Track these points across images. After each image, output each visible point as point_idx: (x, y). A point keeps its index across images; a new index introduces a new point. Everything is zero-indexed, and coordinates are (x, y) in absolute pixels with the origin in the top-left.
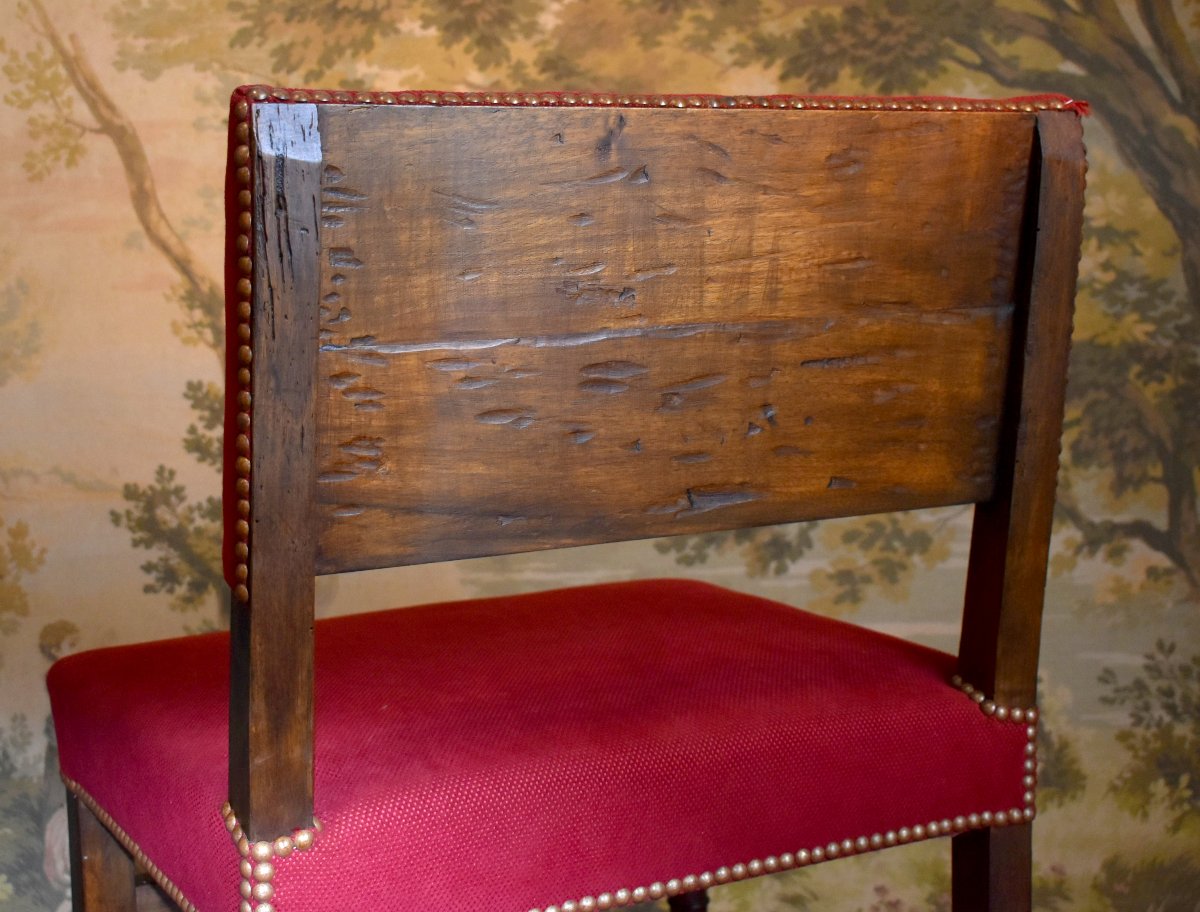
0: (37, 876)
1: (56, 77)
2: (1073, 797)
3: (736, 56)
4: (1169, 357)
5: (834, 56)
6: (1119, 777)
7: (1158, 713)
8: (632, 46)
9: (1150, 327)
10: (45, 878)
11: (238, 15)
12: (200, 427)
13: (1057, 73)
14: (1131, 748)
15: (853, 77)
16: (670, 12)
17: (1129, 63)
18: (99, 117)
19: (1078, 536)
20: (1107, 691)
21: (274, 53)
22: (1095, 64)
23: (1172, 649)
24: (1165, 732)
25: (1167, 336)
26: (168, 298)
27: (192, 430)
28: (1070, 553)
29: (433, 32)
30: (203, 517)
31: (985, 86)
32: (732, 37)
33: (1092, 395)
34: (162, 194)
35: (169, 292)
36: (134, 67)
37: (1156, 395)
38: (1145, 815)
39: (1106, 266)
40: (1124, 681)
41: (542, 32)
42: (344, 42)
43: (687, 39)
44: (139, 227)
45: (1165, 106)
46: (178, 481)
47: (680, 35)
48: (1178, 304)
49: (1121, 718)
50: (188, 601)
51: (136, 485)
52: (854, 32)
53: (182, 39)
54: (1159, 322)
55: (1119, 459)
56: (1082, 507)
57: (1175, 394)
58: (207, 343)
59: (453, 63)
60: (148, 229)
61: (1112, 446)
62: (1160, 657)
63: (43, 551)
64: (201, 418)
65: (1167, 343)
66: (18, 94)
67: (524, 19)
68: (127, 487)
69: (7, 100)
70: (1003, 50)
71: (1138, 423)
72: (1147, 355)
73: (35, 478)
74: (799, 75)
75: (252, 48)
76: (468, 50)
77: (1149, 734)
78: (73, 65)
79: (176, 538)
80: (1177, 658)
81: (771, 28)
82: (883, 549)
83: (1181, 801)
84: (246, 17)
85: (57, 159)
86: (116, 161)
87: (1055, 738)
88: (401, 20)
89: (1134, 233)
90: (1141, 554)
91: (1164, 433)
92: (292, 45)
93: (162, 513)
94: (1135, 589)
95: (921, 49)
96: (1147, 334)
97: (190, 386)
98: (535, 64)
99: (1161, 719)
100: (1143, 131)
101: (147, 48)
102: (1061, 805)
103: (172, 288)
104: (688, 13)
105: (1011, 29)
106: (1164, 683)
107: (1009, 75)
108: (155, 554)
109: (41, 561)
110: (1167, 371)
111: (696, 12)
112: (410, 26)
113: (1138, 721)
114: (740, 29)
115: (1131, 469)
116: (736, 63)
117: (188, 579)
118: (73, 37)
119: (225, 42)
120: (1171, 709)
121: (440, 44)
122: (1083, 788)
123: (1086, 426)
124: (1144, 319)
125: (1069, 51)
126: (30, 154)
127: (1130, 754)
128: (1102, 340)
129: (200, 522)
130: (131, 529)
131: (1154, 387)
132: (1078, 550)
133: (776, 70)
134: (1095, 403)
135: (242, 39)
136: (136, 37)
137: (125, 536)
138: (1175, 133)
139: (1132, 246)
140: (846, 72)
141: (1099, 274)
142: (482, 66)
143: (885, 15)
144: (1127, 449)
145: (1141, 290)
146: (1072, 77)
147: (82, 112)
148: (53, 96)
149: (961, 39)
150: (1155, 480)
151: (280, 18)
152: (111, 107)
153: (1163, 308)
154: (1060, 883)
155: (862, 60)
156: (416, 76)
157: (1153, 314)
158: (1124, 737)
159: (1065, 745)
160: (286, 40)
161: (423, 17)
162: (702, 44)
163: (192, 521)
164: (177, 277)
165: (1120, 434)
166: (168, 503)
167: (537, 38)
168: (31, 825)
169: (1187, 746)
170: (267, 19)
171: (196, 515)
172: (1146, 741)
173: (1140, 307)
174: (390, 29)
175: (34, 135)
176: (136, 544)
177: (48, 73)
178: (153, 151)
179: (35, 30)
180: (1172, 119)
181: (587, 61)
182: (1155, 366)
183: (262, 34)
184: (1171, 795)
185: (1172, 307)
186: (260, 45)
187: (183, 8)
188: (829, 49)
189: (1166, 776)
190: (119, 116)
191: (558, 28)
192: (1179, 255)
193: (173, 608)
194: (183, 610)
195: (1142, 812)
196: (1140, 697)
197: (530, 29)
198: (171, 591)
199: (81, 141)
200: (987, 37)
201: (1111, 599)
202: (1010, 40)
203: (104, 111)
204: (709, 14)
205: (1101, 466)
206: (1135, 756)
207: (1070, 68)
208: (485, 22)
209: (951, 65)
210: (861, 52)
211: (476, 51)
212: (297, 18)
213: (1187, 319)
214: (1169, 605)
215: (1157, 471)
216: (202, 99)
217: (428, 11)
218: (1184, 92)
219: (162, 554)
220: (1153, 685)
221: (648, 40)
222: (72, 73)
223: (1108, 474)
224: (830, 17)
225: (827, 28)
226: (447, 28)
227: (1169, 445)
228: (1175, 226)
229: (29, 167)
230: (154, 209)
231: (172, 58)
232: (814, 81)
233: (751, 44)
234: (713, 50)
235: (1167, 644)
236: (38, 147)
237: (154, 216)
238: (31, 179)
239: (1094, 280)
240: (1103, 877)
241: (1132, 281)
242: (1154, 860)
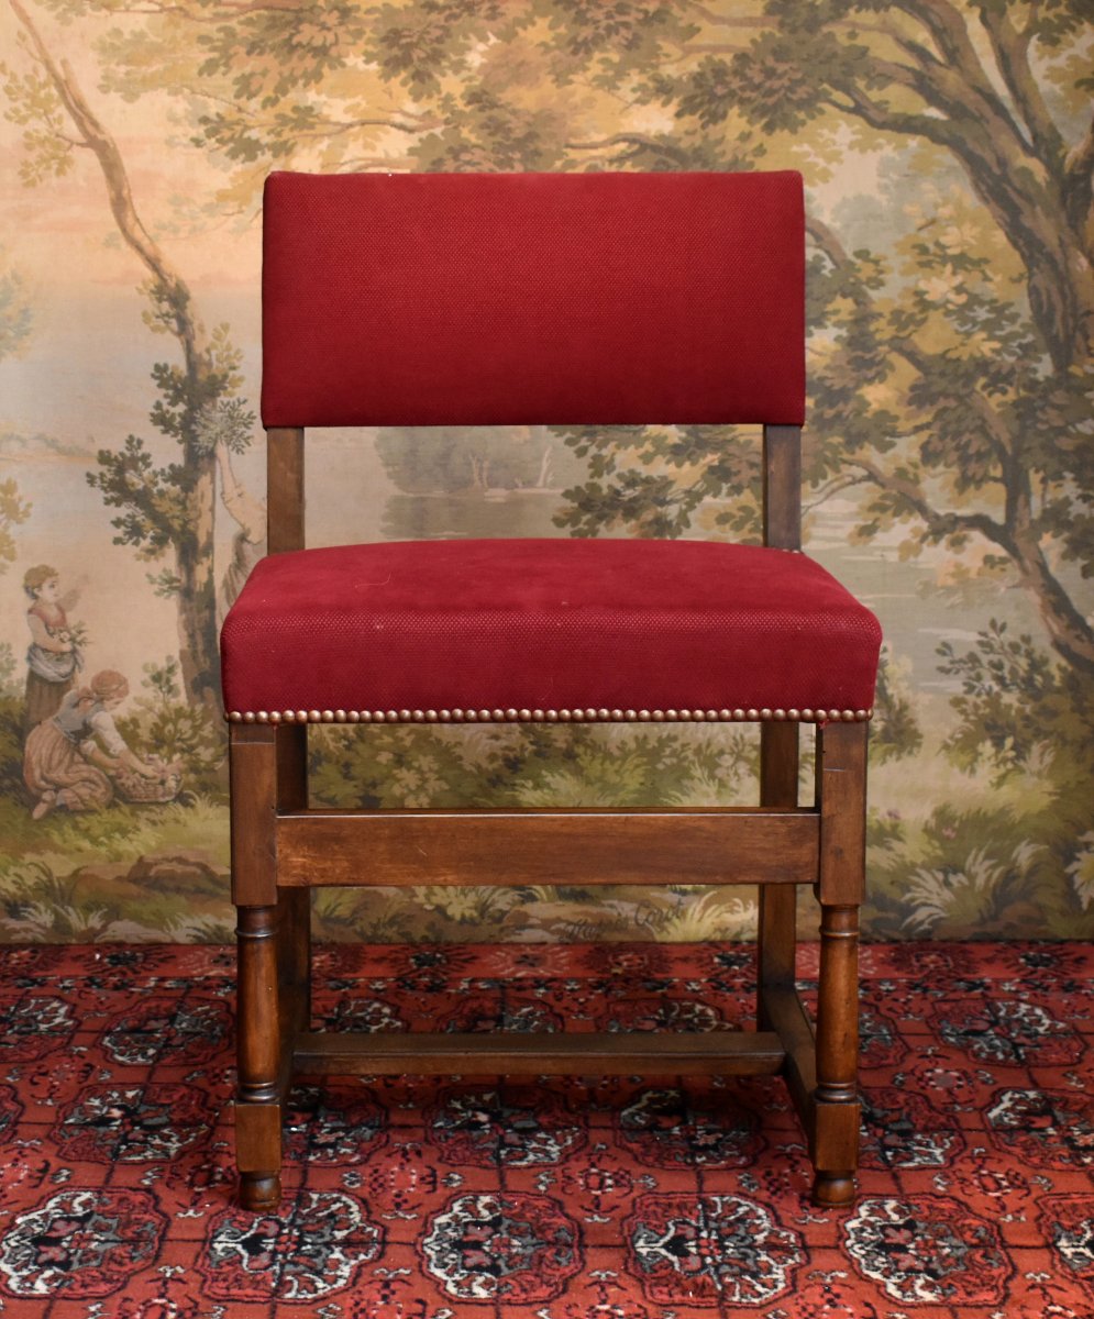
0: (18, 781)
1: (49, 96)
2: (910, 753)
3: (639, 94)
4: (1012, 371)
5: (723, 97)
6: (951, 738)
7: (989, 682)
8: (547, 84)
9: (996, 345)
10: (24, 784)
11: (206, 47)
12: (165, 402)
13: (922, 116)
14: (963, 712)
15: (740, 116)
16: (581, 55)
17: (988, 111)
18: (85, 133)
19: (925, 526)
20: (945, 662)
21: (236, 81)
22: (956, 110)
23: (1003, 628)
24: (993, 701)
25: (1012, 354)
26: (140, 291)
27: (158, 406)
28: (915, 541)
29: (374, 66)
30: (165, 481)
31: (857, 127)
32: (636, 78)
33: (942, 403)
34: (137, 201)
35: (141, 287)
36: (117, 90)
37: (998, 405)
38: (973, 771)
39: (959, 290)
40: (960, 654)
41: (469, 69)
42: (298, 73)
43: (596, 78)
44: (117, 229)
45: (1018, 149)
46: (145, 449)
47: (590, 75)
48: (1023, 326)
49: (956, 686)
50: (151, 552)
51: (108, 452)
52: (744, 77)
53: (157, 67)
54: (1005, 340)
55: (964, 460)
56: (929, 501)
57: (1015, 404)
58: (172, 331)
59: (390, 94)
60: (124, 230)
61: (957, 448)
62: (992, 635)
63: (29, 505)
64: (166, 396)
65: (1011, 359)
66: (16, 111)
67: (454, 58)
68: (101, 453)
69: (7, 117)
70: (874, 95)
71: (982, 429)
72: (992, 369)
73: (23, 442)
74: (692, 113)
75: (218, 75)
76: (404, 84)
77: (979, 701)
78: (63, 86)
79: (142, 499)
80: (1008, 637)
81: (670, 70)
82: (751, 531)
83: (1005, 761)
84: (214, 49)
85: (49, 168)
86: (99, 172)
87: (896, 701)
88: (347, 56)
89: (986, 261)
90: (979, 542)
91: (1005, 438)
92: (252, 74)
93: (131, 476)
94: (973, 574)
95: (802, 93)
96: (994, 351)
97: (157, 367)
98: (462, 96)
99: (990, 687)
100: (997, 171)
101: (127, 73)
102: (898, 759)
103: (144, 282)
104: (597, 55)
105: (882, 77)
106: (995, 658)
107: (879, 118)
108: (123, 511)
109: (26, 514)
110: (1011, 384)
111: (605, 55)
112: (355, 60)
113: (970, 689)
114: (643, 71)
115: (973, 468)
116: (637, 101)
117: (151, 533)
118: (64, 63)
119: (195, 71)
120: (1000, 680)
121: (380, 77)
122: (919, 745)
123: (935, 430)
124: (991, 338)
125: (933, 98)
126: (26, 164)
127: (963, 717)
128: (952, 355)
129: (162, 485)
130: (104, 489)
131: (998, 397)
132: (924, 538)
133: (673, 108)
134: (945, 409)
135: (209, 68)
136: (118, 64)
137: (100, 495)
138: (1026, 173)
139: (983, 272)
140: (734, 111)
141: (952, 296)
142: (417, 98)
143: (770, 62)
144: (971, 451)
145: (989, 311)
146: (936, 120)
147: (71, 128)
148: (46, 113)
149: (837, 85)
150: (995, 480)
151: (242, 50)
152: (95, 124)
153: (1009, 328)
154: (895, 827)
155: (749, 100)
156: (359, 105)
157: (998, 333)
158: (957, 702)
159: (904, 707)
160: (247, 70)
161: (366, 53)
162: (609, 84)
163: (156, 484)
164: (149, 274)
165: (965, 439)
166: (136, 469)
167: (464, 74)
168: (14, 738)
169: (1013, 713)
170: (231, 52)
171: (159, 478)
172: (976, 706)
173: (989, 326)
174: (338, 62)
175: (29, 147)
176: (107, 502)
177: (42, 94)
178: (131, 164)
179: (31, 55)
180: (1023, 161)
181: (507, 97)
182: (999, 380)
183: (226, 65)
184: (997, 752)
185: (1016, 328)
186: (224, 74)
187: (160, 40)
188: (720, 91)
189: (992, 738)
190: (103, 133)
191: (483, 65)
192: (1025, 282)
193: (138, 558)
194: (147, 560)
195: (970, 768)
196: (972, 669)
197: (459, 66)
198: (136, 543)
199: (69, 153)
200: (861, 84)
201: (951, 582)
202: (881, 88)
203: (90, 129)
204: (615, 57)
205: (947, 465)
206: (966, 720)
207: (934, 113)
208: (420, 59)
209: (827, 107)
210: (748, 94)
211: (411, 84)
212: (258, 51)
213: (1030, 338)
214: (1003, 590)
215: (997, 472)
216: (174, 120)
217: (370, 48)
218: (1035, 137)
219: (129, 511)
220: (985, 659)
221: (561, 79)
222: (63, 93)
223: (955, 471)
224: (721, 61)
225: (719, 72)
226: (386, 64)
227: (1009, 450)
228: (1023, 255)
229: (24, 174)
230: (130, 213)
231: (149, 83)
232: (707, 118)
233: (651, 85)
234: (618, 88)
235: (999, 624)
236: (32, 157)
237: (130, 220)
238: (27, 185)
239: (948, 301)
240: (933, 823)
241: (982, 304)
242: (978, 812)
